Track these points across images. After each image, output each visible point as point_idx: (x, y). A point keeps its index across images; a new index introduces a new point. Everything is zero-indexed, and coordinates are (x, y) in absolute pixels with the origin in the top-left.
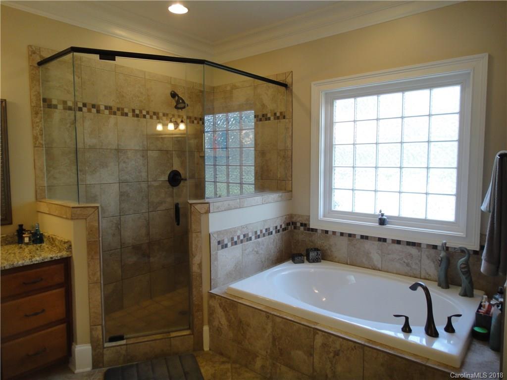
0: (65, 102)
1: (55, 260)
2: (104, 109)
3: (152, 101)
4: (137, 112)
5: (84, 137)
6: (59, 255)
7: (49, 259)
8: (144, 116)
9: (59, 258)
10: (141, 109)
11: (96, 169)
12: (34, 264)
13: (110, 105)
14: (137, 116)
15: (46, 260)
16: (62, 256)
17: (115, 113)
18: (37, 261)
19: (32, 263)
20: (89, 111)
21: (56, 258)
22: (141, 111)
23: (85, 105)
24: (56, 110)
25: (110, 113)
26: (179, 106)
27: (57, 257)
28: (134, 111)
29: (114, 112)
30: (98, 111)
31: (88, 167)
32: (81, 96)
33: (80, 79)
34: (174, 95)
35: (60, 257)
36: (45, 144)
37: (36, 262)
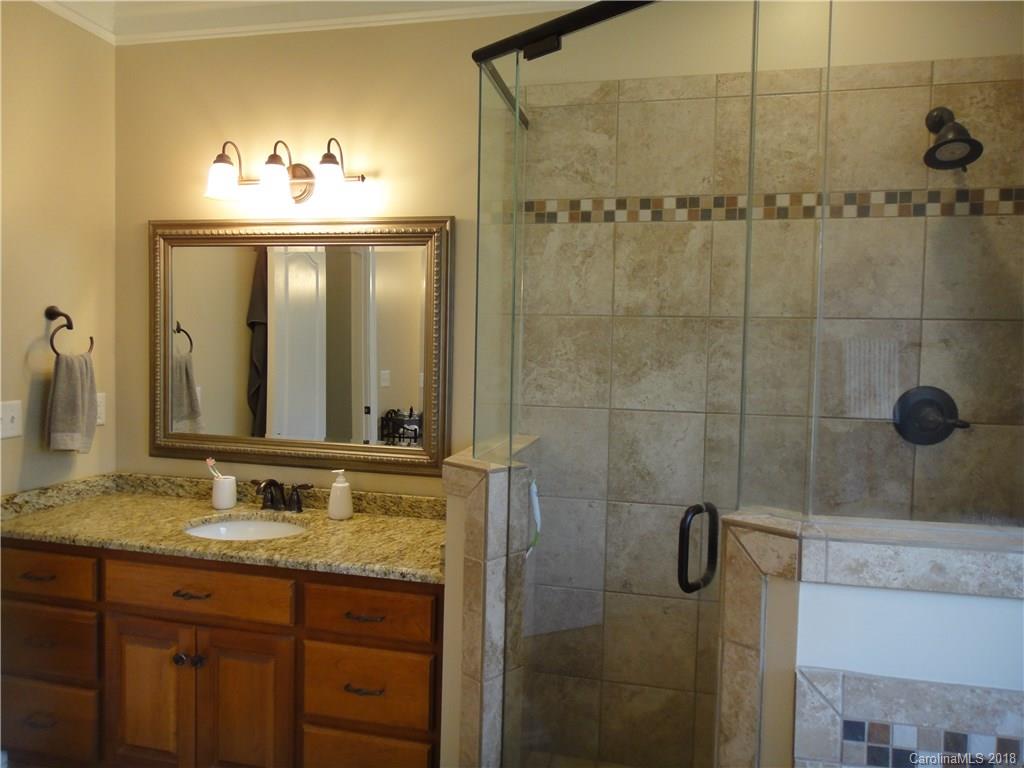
0: (575, 205)
1: (410, 582)
2: (674, 206)
3: (844, 159)
4: (783, 201)
5: (614, 285)
6: (420, 572)
7: (397, 577)
8: (809, 212)
9: (419, 581)
10: (800, 190)
11: (639, 369)
12: (368, 578)
13: (692, 193)
14: (783, 213)
15: (392, 577)
16: (426, 576)
17: (706, 215)
18: (373, 571)
19: (364, 574)
20: (633, 217)
21: (413, 580)
22: (796, 198)
23: (621, 204)
24: (554, 226)
25: (692, 217)
26: (943, 154)
27: (414, 575)
28: (770, 199)
29: (703, 211)
30: (657, 216)
31: (619, 366)
32: (613, 183)
33: (614, 138)
34: (938, 121)
35: (421, 577)
36: (524, 307)
37: (372, 575)
